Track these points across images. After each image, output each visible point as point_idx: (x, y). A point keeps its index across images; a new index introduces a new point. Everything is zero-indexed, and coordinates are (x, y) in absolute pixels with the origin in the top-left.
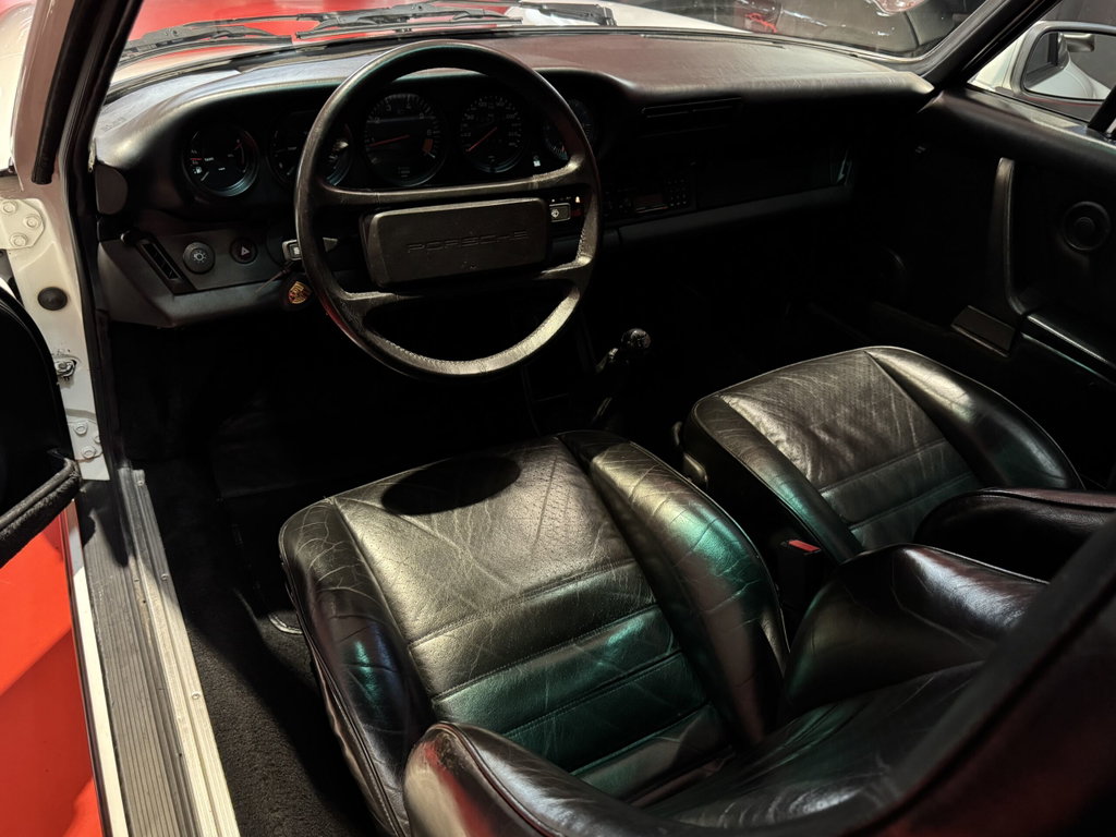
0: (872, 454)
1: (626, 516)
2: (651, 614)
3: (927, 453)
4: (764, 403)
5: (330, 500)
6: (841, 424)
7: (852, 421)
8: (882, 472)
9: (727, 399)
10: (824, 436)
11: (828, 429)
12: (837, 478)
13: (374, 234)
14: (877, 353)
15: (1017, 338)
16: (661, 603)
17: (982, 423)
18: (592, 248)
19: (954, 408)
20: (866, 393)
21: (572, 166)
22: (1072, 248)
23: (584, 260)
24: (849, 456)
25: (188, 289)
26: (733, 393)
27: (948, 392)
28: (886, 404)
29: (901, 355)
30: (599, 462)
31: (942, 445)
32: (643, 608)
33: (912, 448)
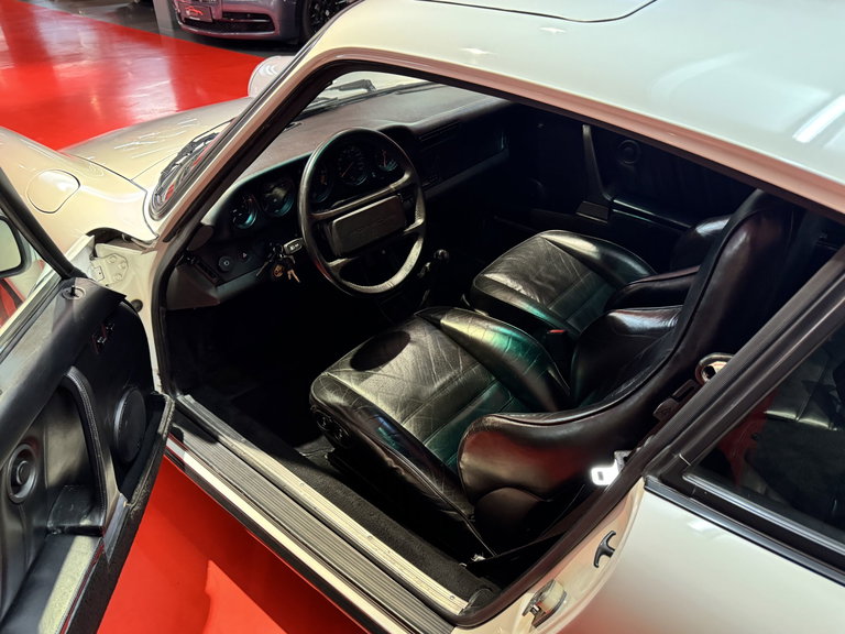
0: (562, 286)
1: (467, 344)
2: (495, 385)
3: (586, 278)
4: (506, 273)
5: (325, 374)
6: (543, 275)
7: (548, 272)
8: (569, 293)
9: (487, 276)
10: (538, 282)
11: (537, 278)
12: (552, 300)
13: (334, 231)
14: (546, 235)
15: (611, 212)
16: (498, 379)
17: (605, 258)
18: (423, 214)
19: (591, 254)
20: (548, 256)
21: (406, 176)
22: (626, 163)
23: (419, 221)
24: (553, 289)
25: (221, 282)
26: (488, 272)
27: (585, 247)
28: (559, 260)
29: (557, 234)
30: (444, 321)
31: (590, 273)
32: (493, 382)
33: (578, 279)
